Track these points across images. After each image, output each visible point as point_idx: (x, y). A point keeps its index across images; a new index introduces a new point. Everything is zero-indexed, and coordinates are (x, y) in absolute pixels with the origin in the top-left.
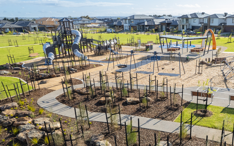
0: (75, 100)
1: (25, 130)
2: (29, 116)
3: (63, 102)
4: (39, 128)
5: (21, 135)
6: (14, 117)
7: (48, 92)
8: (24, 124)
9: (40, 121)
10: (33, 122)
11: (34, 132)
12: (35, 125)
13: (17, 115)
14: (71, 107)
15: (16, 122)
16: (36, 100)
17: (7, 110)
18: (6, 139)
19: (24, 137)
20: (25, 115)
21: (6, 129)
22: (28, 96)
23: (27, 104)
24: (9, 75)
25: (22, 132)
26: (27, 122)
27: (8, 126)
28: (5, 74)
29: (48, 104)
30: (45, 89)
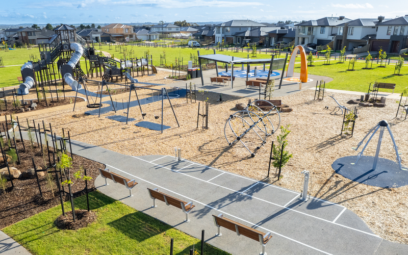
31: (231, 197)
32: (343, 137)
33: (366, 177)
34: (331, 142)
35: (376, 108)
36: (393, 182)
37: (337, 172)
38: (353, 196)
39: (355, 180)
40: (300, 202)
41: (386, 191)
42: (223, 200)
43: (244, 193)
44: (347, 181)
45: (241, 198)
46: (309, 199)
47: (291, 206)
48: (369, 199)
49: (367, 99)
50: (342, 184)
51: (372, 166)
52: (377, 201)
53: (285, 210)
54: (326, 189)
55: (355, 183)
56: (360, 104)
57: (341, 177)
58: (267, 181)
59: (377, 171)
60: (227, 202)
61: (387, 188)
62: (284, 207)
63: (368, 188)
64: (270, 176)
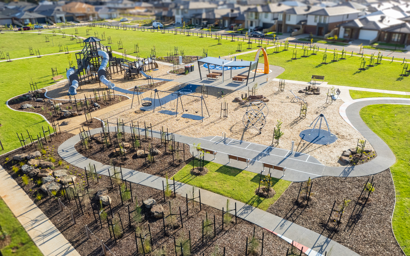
0: (91, 150)
1: (47, 182)
2: (50, 167)
3: (81, 151)
4: (57, 181)
5: (44, 187)
6: (38, 167)
7: (69, 138)
8: (46, 176)
9: (59, 173)
10: (53, 173)
11: (54, 184)
12: (55, 177)
13: (40, 166)
14: (87, 157)
15: (40, 174)
16: (56, 147)
17: (32, 160)
18: (33, 188)
19: (46, 189)
20: (47, 167)
21: (32, 179)
22: (50, 142)
23: (49, 153)
24: (32, 110)
25: (45, 183)
26: (49, 174)
27: (33, 176)
28: (28, 109)
29: (68, 153)
30: (66, 133)
31: (260, 155)
32: (301, 118)
33: (316, 140)
34: (296, 122)
35: (315, 95)
36: (327, 142)
37: (302, 139)
38: (312, 150)
39: (311, 142)
40: (290, 154)
41: (325, 146)
42: (258, 156)
43: (265, 153)
44: (308, 143)
45: (265, 155)
46: (294, 152)
47: (288, 157)
48: (318, 150)
49: (309, 89)
50: (306, 145)
51: (318, 134)
52: (321, 151)
53: (285, 159)
54: (300, 148)
55: (311, 144)
56: (306, 93)
57: (305, 141)
58: (273, 146)
59: (320, 137)
60: (260, 157)
61: (325, 145)
62: (285, 157)
63: (317, 146)
64: (274, 143)
